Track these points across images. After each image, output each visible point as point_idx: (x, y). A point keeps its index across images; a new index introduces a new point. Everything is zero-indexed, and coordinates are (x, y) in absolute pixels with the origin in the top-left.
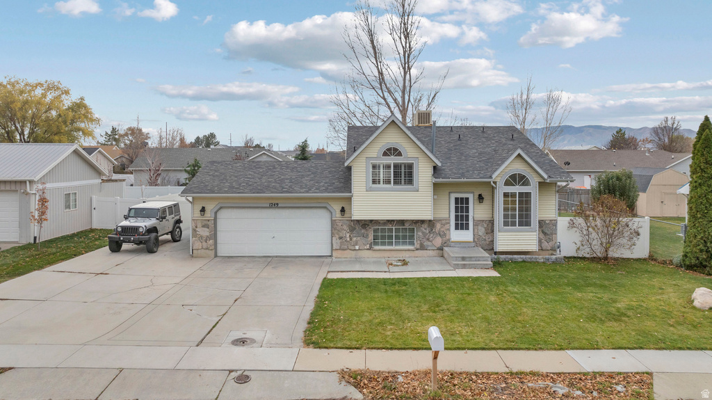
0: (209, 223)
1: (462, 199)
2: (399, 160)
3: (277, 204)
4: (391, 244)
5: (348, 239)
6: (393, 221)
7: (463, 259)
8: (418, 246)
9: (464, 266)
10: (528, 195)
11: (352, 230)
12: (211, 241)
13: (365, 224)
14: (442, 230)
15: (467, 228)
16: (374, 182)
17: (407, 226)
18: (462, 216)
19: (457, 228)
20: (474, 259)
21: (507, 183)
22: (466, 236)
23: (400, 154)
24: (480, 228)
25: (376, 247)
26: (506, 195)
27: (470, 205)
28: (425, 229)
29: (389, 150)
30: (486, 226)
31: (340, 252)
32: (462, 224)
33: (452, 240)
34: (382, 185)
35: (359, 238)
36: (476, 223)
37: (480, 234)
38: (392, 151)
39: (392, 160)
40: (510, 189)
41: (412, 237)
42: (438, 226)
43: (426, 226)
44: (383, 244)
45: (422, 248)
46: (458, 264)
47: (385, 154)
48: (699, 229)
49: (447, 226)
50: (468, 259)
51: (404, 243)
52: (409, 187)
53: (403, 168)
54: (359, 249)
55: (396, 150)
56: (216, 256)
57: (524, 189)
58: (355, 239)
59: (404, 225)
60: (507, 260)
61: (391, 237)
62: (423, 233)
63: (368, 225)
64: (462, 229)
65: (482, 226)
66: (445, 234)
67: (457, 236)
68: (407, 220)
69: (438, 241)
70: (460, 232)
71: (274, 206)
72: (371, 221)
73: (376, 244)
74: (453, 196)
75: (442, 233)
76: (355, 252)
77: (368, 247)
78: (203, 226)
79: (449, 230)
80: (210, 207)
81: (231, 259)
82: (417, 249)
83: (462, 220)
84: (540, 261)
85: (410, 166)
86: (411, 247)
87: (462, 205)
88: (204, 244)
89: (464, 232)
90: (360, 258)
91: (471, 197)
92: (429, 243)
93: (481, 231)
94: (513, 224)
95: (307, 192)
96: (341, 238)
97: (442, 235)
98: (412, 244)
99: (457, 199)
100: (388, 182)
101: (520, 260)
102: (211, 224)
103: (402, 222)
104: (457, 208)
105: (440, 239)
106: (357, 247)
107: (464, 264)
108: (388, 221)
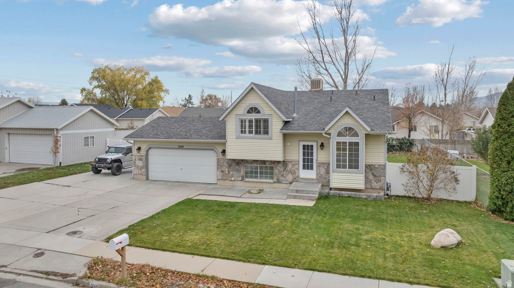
0: (143, 158)
1: (308, 146)
2: (258, 116)
3: (183, 146)
4: (256, 177)
5: (227, 173)
6: (258, 161)
7: (297, 191)
8: (275, 180)
9: (295, 197)
10: (357, 144)
11: (230, 166)
12: (144, 170)
13: (239, 162)
14: (292, 169)
15: (312, 169)
16: (242, 132)
17: (267, 165)
18: (308, 159)
19: (304, 168)
20: (305, 192)
21: (340, 134)
22: (311, 174)
23: (259, 112)
24: (321, 168)
25: (247, 180)
26: (338, 143)
27: (314, 151)
28: (281, 168)
29: (251, 109)
30: (326, 167)
31: (222, 181)
32: (308, 165)
33: (301, 177)
34: (247, 135)
35: (234, 172)
36: (319, 166)
37: (322, 173)
38: (253, 110)
39: (254, 116)
40: (342, 139)
41: (272, 173)
42: (290, 166)
43: (280, 165)
44: (251, 177)
45: (278, 181)
46: (290, 195)
47: (249, 112)
48: (495, 178)
49: (296, 166)
50: (301, 192)
51: (266, 178)
52: (266, 136)
53: (262, 122)
54: (234, 180)
55: (256, 109)
56: (147, 179)
57: (354, 140)
58: (231, 173)
59: (265, 164)
60: (336, 194)
61: (256, 173)
62: (279, 170)
63: (241, 163)
64: (308, 169)
65: (323, 167)
66: (295, 172)
67: (304, 174)
68: (267, 161)
69: (290, 177)
70: (306, 171)
71: (181, 147)
72: (243, 160)
73: (247, 177)
74: (302, 144)
75: (292, 172)
76: (232, 182)
77: (240, 179)
78: (139, 160)
79: (298, 169)
80: (144, 148)
81: (157, 182)
82: (275, 182)
83: (308, 162)
84: (363, 197)
85: (266, 121)
86: (271, 181)
87: (308, 150)
88: (140, 171)
89: (309, 171)
90: (235, 186)
91: (314, 144)
92: (283, 179)
93: (323, 171)
94: (344, 167)
95: (198, 138)
96: (222, 172)
97: (293, 173)
98: (272, 178)
99: (304, 146)
100: (251, 132)
101: (346, 195)
102: (144, 158)
103: (264, 162)
104: (304, 153)
105: (292, 176)
106: (233, 179)
107: (295, 196)
108: (254, 161)
